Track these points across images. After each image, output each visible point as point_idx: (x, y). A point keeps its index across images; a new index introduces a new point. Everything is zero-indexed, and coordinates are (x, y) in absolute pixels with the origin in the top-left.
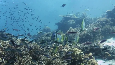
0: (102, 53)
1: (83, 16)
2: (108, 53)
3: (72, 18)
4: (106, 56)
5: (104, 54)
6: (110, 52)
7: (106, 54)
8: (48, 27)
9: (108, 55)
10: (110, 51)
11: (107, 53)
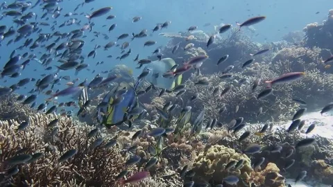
0: (303, 161)
1: (231, 39)
2: (325, 165)
3: (199, 41)
4: (316, 170)
5: (309, 166)
6: (330, 159)
7: (319, 164)
8: (124, 66)
9: (326, 168)
10: (328, 156)
11: (320, 161)
